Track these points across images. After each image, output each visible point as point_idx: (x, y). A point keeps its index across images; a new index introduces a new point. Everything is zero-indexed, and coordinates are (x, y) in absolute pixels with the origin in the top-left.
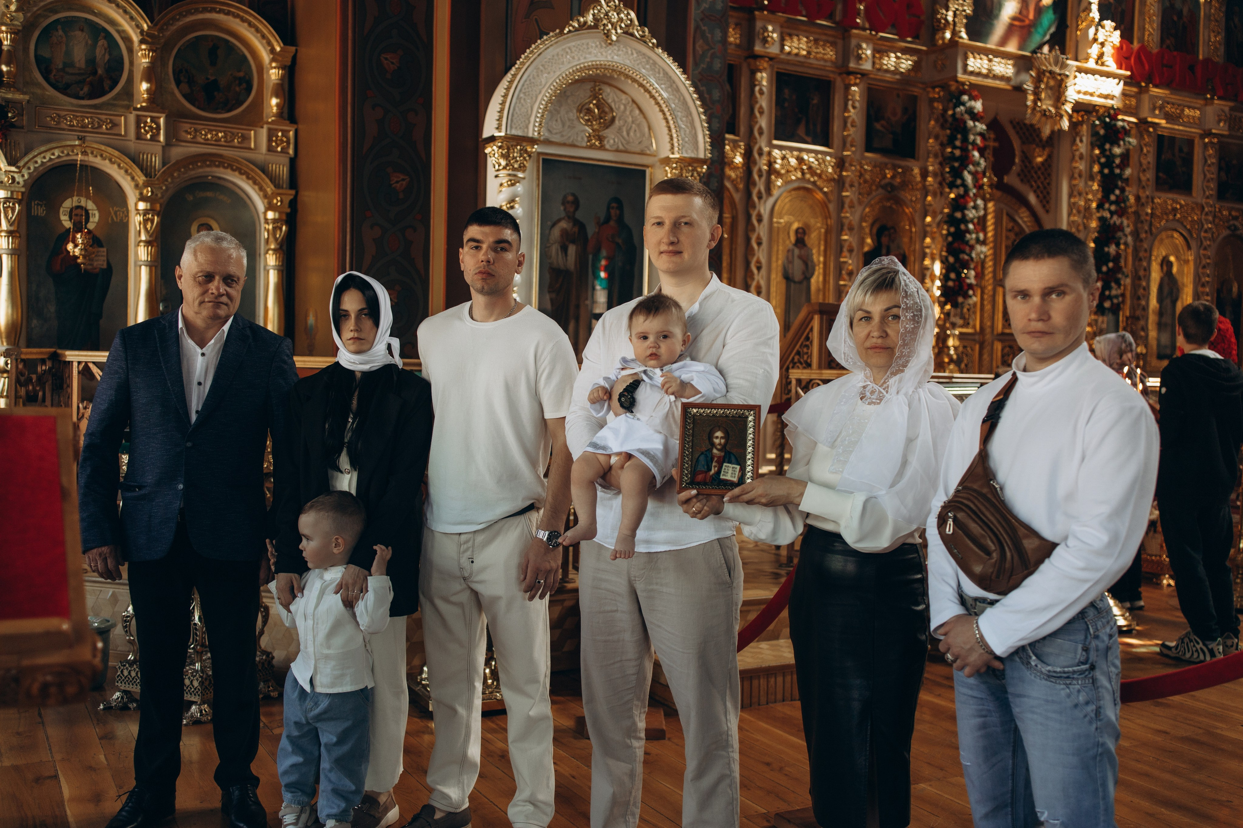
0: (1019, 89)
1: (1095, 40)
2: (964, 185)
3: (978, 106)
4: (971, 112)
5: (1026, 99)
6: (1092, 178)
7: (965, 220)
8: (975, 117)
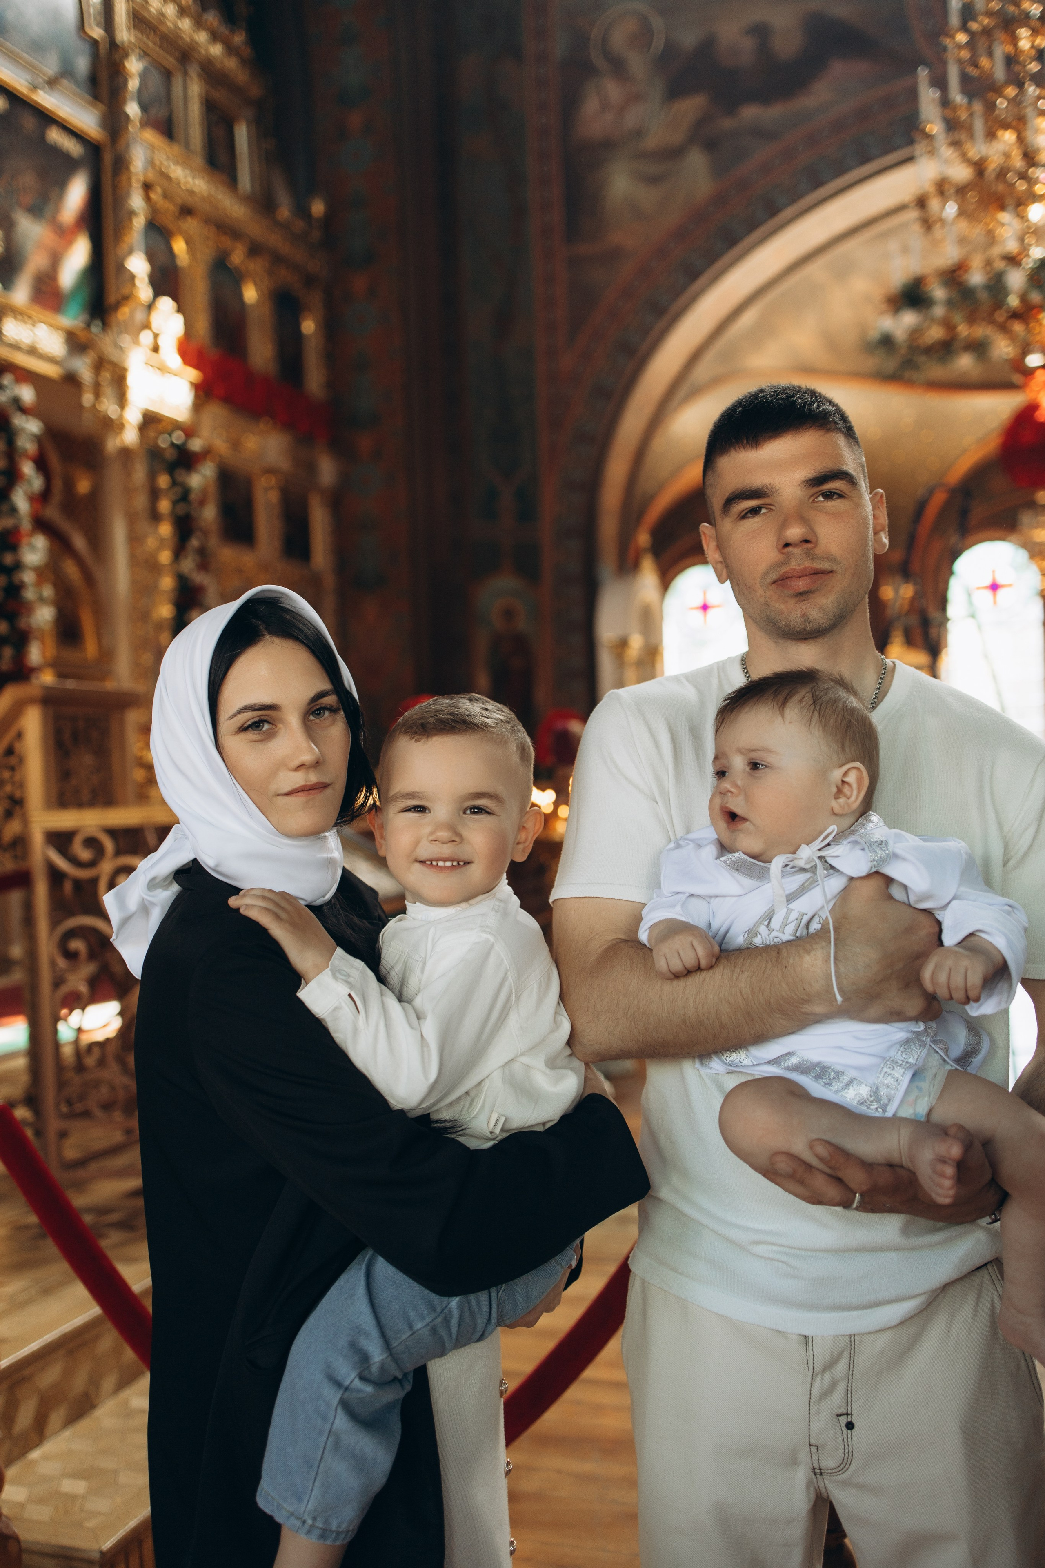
0: (71, 379)
1: (147, 326)
2: (14, 510)
3: (27, 394)
4: (17, 402)
5: (79, 395)
6: (155, 517)
7: (18, 566)
8: (24, 410)
